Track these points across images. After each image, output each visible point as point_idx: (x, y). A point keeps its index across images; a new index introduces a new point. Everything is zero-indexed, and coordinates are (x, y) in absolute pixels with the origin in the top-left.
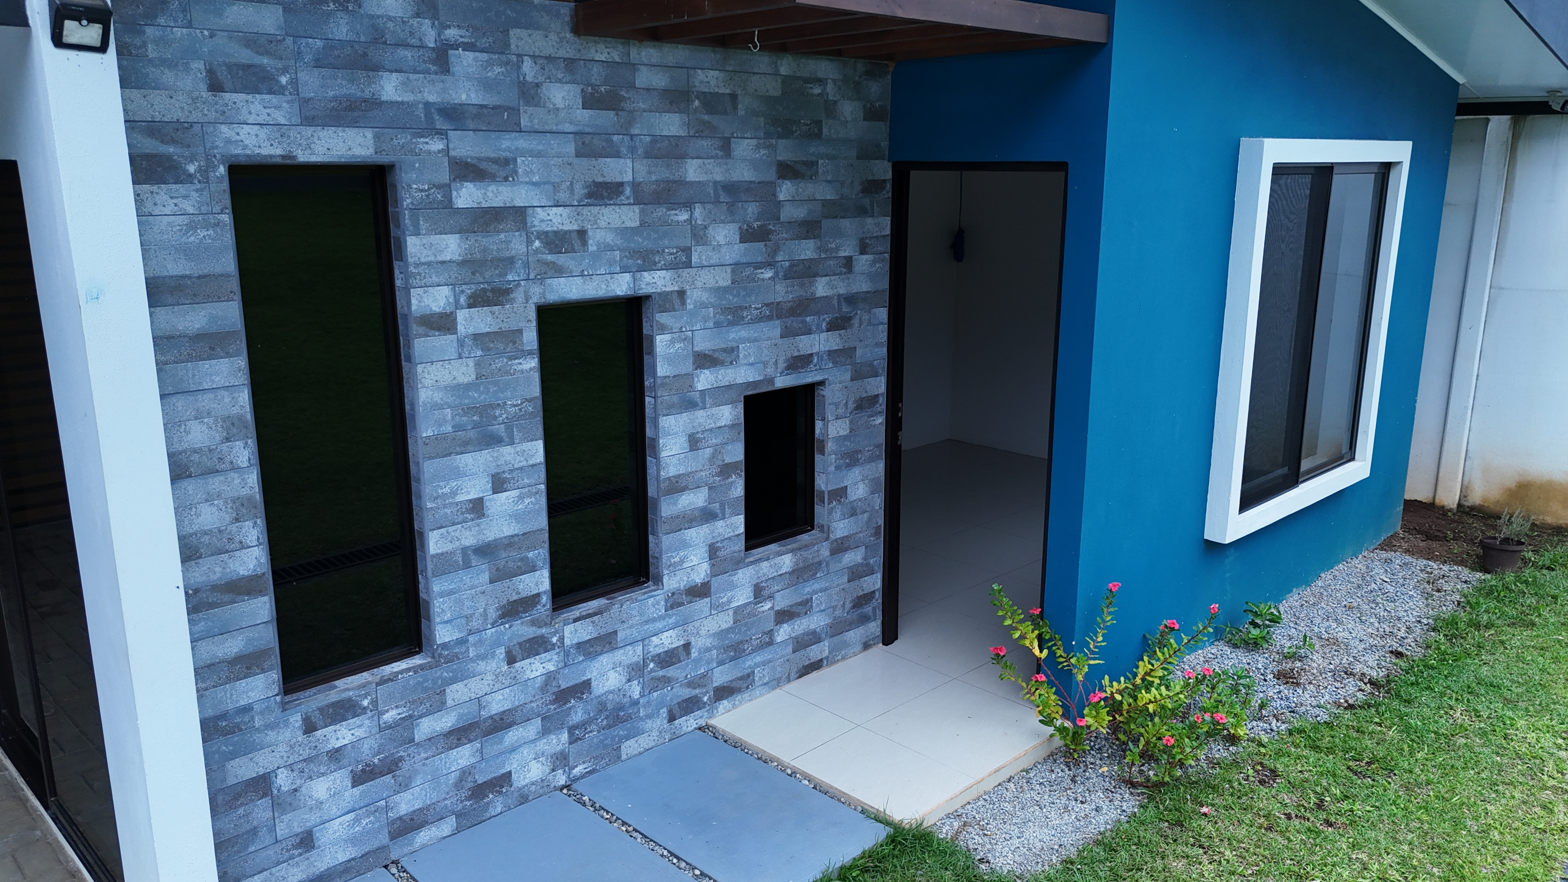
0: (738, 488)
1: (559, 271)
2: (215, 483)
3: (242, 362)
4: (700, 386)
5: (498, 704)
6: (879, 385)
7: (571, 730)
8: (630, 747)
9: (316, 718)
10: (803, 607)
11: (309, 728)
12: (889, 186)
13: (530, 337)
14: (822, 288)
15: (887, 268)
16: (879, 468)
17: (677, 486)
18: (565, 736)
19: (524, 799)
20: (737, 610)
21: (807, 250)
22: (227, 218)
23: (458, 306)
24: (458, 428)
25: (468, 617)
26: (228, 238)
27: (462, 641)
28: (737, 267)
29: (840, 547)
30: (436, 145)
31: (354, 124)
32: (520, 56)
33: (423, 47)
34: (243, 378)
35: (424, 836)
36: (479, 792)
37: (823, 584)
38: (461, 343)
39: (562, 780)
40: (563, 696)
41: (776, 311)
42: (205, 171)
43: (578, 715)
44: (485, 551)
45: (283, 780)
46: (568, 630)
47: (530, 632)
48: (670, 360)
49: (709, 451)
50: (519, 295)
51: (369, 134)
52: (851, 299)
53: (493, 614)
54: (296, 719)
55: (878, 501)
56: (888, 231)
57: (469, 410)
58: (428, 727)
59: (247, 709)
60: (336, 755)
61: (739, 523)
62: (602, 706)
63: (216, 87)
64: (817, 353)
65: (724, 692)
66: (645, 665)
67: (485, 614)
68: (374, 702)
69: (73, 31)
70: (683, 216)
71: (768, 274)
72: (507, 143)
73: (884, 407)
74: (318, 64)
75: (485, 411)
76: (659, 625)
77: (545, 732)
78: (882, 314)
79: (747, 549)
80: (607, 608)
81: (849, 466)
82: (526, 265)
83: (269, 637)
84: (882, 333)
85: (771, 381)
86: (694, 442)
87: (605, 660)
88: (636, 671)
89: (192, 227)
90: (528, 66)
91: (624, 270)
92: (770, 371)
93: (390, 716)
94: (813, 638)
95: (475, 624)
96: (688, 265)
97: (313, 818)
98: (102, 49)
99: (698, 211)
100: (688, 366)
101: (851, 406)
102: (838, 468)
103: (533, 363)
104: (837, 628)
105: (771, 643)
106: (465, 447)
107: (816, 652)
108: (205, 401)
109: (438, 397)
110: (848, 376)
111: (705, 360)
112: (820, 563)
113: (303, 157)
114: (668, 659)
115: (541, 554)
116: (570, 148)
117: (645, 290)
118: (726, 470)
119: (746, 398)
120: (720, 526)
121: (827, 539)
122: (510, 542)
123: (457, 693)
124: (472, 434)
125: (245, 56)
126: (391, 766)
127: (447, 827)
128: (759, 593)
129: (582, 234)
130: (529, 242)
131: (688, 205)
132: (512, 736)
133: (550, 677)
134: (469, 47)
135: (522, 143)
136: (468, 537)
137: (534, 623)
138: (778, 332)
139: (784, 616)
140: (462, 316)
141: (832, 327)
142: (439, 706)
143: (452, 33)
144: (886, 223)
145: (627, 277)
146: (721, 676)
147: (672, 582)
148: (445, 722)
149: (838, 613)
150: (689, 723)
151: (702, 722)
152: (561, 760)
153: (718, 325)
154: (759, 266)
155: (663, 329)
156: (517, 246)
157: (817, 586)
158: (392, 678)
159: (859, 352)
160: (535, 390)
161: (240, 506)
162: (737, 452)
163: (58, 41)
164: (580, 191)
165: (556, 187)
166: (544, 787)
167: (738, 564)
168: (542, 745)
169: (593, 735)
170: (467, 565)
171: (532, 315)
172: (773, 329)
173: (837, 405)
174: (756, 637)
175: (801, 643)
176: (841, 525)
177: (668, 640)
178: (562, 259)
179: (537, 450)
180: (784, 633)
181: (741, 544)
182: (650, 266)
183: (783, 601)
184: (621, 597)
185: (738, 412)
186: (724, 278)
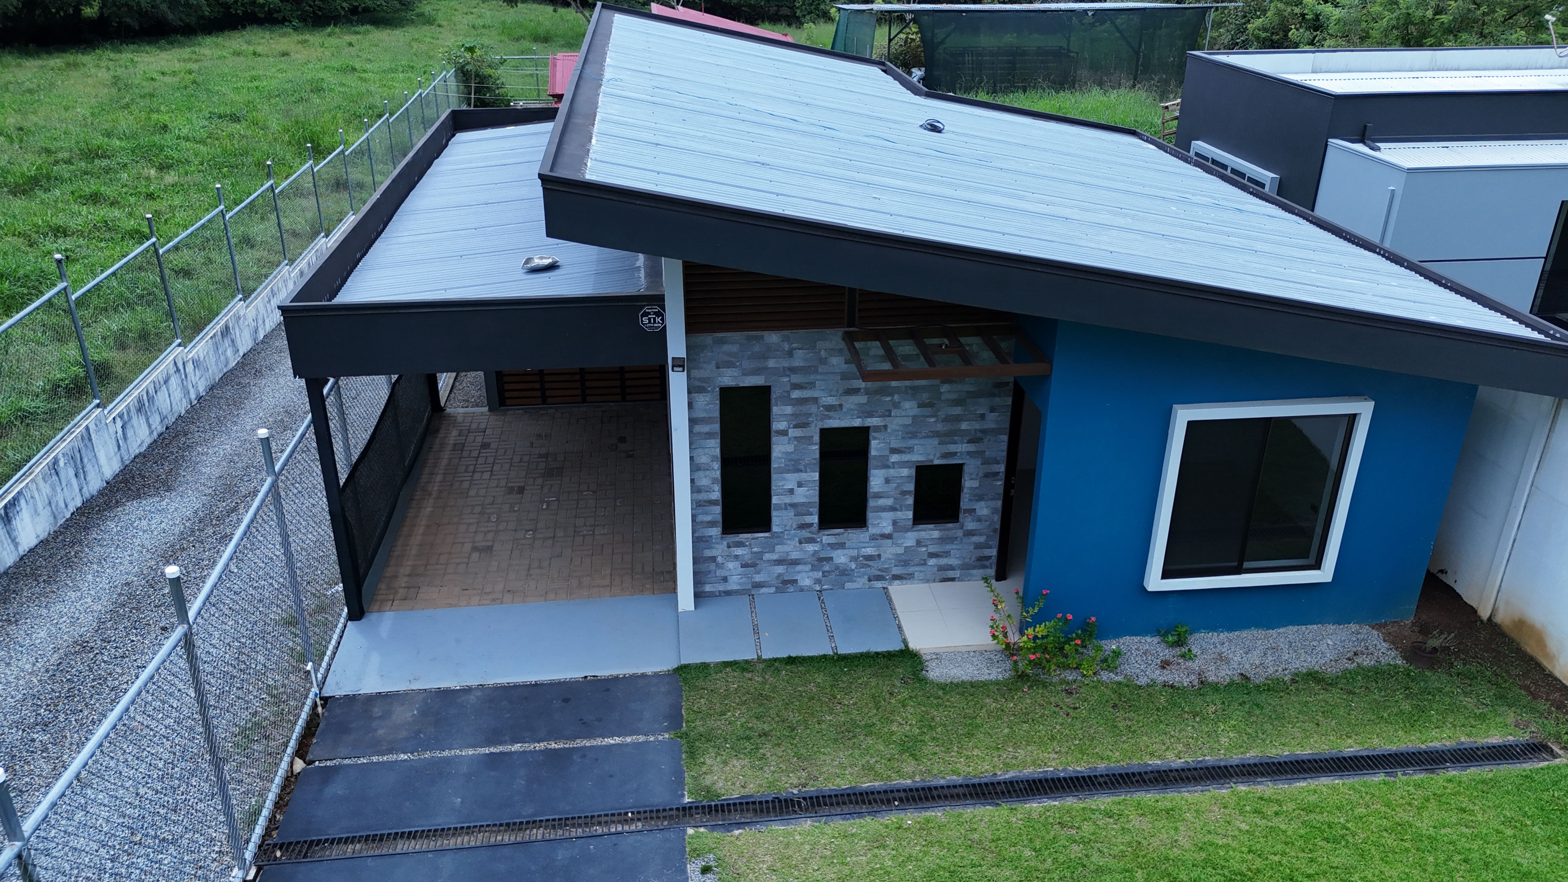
0: (910, 501)
1: (830, 418)
2: (708, 473)
3: (718, 441)
4: (892, 460)
5: (794, 556)
6: (1002, 468)
7: (823, 572)
8: (848, 585)
9: (731, 544)
10: (947, 554)
11: (729, 547)
12: (1011, 384)
13: (817, 438)
14: (964, 426)
15: (1008, 418)
16: (999, 504)
17: (878, 496)
18: (821, 574)
19: (802, 590)
20: (906, 547)
21: (957, 411)
22: (718, 402)
23: (789, 428)
24: (786, 465)
25: (786, 526)
26: (718, 407)
27: (781, 532)
28: (914, 417)
29: (970, 533)
30: (786, 379)
31: (759, 375)
32: (820, 350)
33: (784, 350)
34: (718, 445)
35: (763, 590)
36: (785, 582)
37: (958, 547)
38: (790, 439)
39: (818, 588)
40: (821, 560)
41: (936, 434)
42: (713, 390)
43: (827, 568)
44: (793, 505)
45: (719, 559)
46: (824, 538)
47: (810, 535)
48: (877, 449)
49: (895, 485)
50: (813, 425)
51: (763, 377)
52: (984, 431)
53: (794, 526)
54: (725, 543)
55: (997, 518)
56: (1010, 403)
57: (790, 460)
58: (767, 556)
59: (711, 536)
60: (736, 557)
61: (910, 514)
62: (837, 567)
63: (718, 368)
64: (960, 452)
65: (896, 577)
66: (858, 557)
67: (791, 526)
68: (750, 544)
69: (675, 369)
70: (888, 399)
71: (933, 420)
72: (812, 378)
73: (1003, 477)
74: (749, 358)
75: (797, 462)
76: (866, 545)
77: (812, 570)
78: (1005, 438)
79: (914, 524)
80: (842, 534)
81: (977, 500)
82: (816, 415)
83: (719, 518)
84: (1004, 446)
85: (932, 461)
86: (887, 481)
87: (839, 552)
88: (854, 559)
89: (708, 404)
90: (823, 353)
91: (858, 417)
92: (931, 457)
93: (755, 550)
94: (951, 568)
95: (787, 528)
96: (890, 416)
97: (727, 574)
98: (683, 371)
99: (896, 397)
100: (887, 452)
101: (981, 475)
102: (970, 500)
103: (817, 447)
104: (965, 567)
105: (925, 564)
106: (788, 472)
107: (951, 574)
108: (707, 450)
109: (780, 455)
110: (980, 463)
111: (894, 451)
112: (956, 538)
113: (741, 385)
114: (869, 558)
115: (815, 510)
116: (839, 377)
117: (867, 425)
118: (904, 493)
119: (917, 467)
120: (899, 515)
121: (962, 528)
122: (803, 504)
123: (779, 548)
124: (791, 468)
125: (727, 358)
126: (754, 565)
127: (773, 590)
128: (919, 543)
129: (841, 406)
130: (818, 408)
131: (891, 395)
132: (799, 568)
133: (815, 552)
134: (799, 349)
135: (818, 377)
136: (787, 500)
137: (810, 532)
138: (937, 442)
139: (932, 555)
140: (790, 431)
141: (969, 442)
142: (772, 551)
143: (794, 345)
144: (1009, 401)
145: (860, 420)
146: (896, 571)
147: (872, 530)
148: (775, 557)
149: (967, 560)
150: (879, 584)
151: (885, 586)
152: (818, 581)
153: (903, 438)
154: (928, 417)
155: (875, 438)
156: (813, 409)
157: (954, 547)
158: (757, 538)
159: (987, 453)
160: (817, 456)
161: (714, 481)
162: (911, 487)
163: (673, 370)
164: (841, 391)
165: (831, 391)
166: (810, 589)
167: (907, 530)
168: (811, 574)
169: (832, 576)
170: (786, 509)
171: (818, 431)
172: (936, 441)
173: (971, 474)
174: (917, 560)
175: (941, 568)
176: (971, 524)
177: (869, 551)
178: (831, 414)
179: (816, 476)
180: (932, 562)
181: (911, 522)
182: (872, 416)
183: (932, 549)
184: (850, 531)
185: (913, 472)
186: (908, 421)
